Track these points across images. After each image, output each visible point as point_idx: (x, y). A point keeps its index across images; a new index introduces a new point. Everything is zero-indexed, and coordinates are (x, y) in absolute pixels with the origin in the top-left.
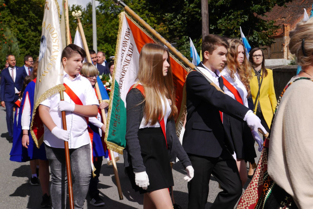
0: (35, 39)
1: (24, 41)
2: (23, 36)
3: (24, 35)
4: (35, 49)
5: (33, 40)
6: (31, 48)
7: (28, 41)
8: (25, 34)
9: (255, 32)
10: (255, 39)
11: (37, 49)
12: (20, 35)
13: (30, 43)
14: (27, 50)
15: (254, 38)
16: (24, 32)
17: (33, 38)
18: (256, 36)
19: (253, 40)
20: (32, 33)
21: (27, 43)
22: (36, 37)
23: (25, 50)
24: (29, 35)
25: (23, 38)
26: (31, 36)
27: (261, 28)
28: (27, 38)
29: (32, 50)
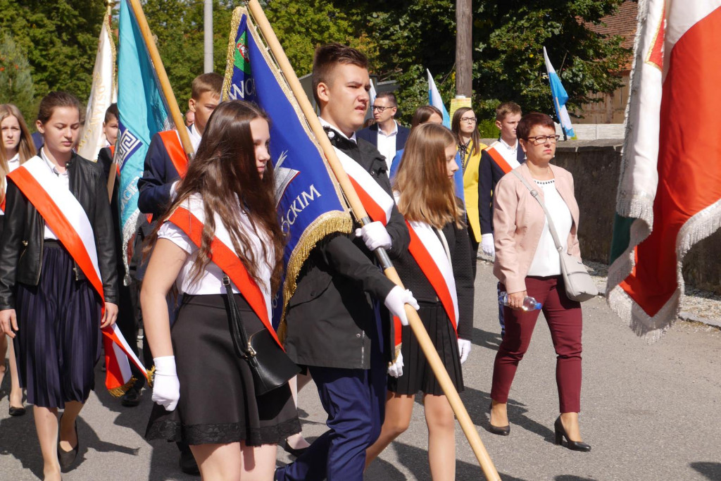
0: (71, 63)
1: (45, 66)
2: (42, 56)
3: (44, 53)
4: (71, 85)
5: (65, 64)
6: (61, 83)
7: (53, 66)
8: (46, 50)
9: (578, 60)
10: (578, 76)
12: (37, 53)
13: (59, 71)
14: (50, 88)
15: (575, 75)
16: (45, 45)
17: (67, 60)
18: (580, 71)
19: (571, 79)
20: (64, 48)
21: (51, 72)
22: (72, 58)
23: (47, 87)
24: (57, 54)
25: (42, 59)
26: (62, 57)
27: (591, 52)
28: (52, 60)
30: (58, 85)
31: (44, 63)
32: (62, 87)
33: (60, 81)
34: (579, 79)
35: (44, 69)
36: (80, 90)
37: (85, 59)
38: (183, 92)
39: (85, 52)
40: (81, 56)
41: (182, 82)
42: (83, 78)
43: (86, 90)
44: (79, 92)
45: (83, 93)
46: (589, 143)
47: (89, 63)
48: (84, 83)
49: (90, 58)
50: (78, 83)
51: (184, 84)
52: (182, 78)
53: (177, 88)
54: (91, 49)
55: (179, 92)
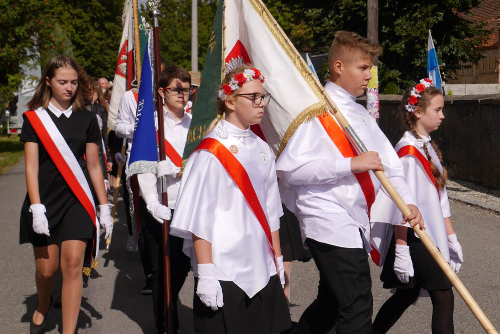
0: (100, 43)
1: (83, 45)
2: (80, 38)
3: (82, 36)
4: (100, 58)
5: (96, 44)
6: (94, 57)
7: (88, 45)
8: (84, 34)
9: (453, 39)
10: (454, 50)
11: (103, 59)
12: (77, 36)
13: (92, 49)
14: (86, 60)
15: (451, 50)
16: (83, 30)
17: (97, 41)
18: (454, 46)
19: (449, 52)
20: (95, 33)
21: (87, 49)
22: (101, 39)
23: (84, 60)
24: (91, 37)
25: (80, 41)
26: (94, 39)
27: (463, 33)
28: (87, 41)
29: (95, 60)
30: (91, 58)
31: (82, 43)
32: (94, 60)
33: (93, 55)
34: (454, 52)
35: (82, 47)
36: (106, 62)
37: (109, 40)
38: (176, 63)
39: (110, 35)
40: (107, 38)
41: (176, 56)
42: (109, 53)
43: (110, 62)
44: (106, 63)
45: (108, 64)
46: (461, 98)
47: (113, 43)
48: (109, 57)
49: (113, 39)
50: (105, 57)
51: (177, 57)
52: (176, 53)
53: (173, 60)
54: (114, 33)
55: (174, 63)
